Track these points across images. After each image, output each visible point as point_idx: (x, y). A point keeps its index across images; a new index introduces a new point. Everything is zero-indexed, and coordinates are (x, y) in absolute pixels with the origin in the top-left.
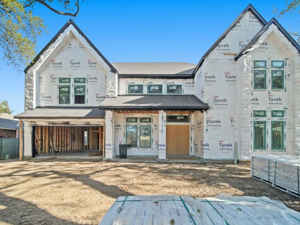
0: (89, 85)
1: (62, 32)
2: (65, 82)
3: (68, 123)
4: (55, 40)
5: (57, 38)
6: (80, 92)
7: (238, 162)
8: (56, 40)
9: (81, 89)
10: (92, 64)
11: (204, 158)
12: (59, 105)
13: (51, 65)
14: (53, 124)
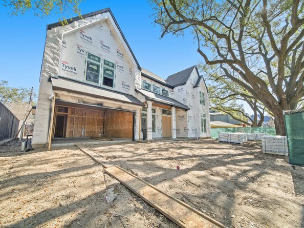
0: (117, 72)
1: (101, 13)
2: (94, 59)
3: (101, 104)
4: (92, 16)
5: (95, 15)
6: (109, 75)
7: (199, 138)
8: (94, 17)
9: (110, 73)
10: (120, 54)
11: (189, 137)
12: (85, 81)
13: (79, 35)
14: (84, 102)
